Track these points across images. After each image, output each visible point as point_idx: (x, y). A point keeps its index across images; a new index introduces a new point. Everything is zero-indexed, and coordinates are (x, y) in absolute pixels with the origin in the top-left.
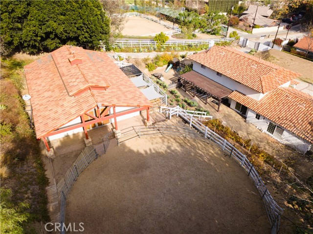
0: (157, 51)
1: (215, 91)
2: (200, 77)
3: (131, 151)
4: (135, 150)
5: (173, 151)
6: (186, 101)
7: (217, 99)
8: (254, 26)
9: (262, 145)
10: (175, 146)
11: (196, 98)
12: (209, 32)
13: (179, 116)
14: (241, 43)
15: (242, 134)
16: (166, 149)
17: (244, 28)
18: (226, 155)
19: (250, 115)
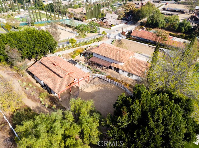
0: (72, 48)
1: (106, 64)
2: (97, 59)
3: (87, 93)
4: (88, 92)
5: (101, 89)
6: (95, 70)
7: (107, 67)
8: (111, 25)
9: (127, 81)
10: (101, 88)
11: (98, 68)
12: (91, 32)
13: (98, 77)
14: (108, 36)
15: (119, 79)
16: (98, 89)
17: (107, 27)
18: (117, 87)
19: (120, 71)
